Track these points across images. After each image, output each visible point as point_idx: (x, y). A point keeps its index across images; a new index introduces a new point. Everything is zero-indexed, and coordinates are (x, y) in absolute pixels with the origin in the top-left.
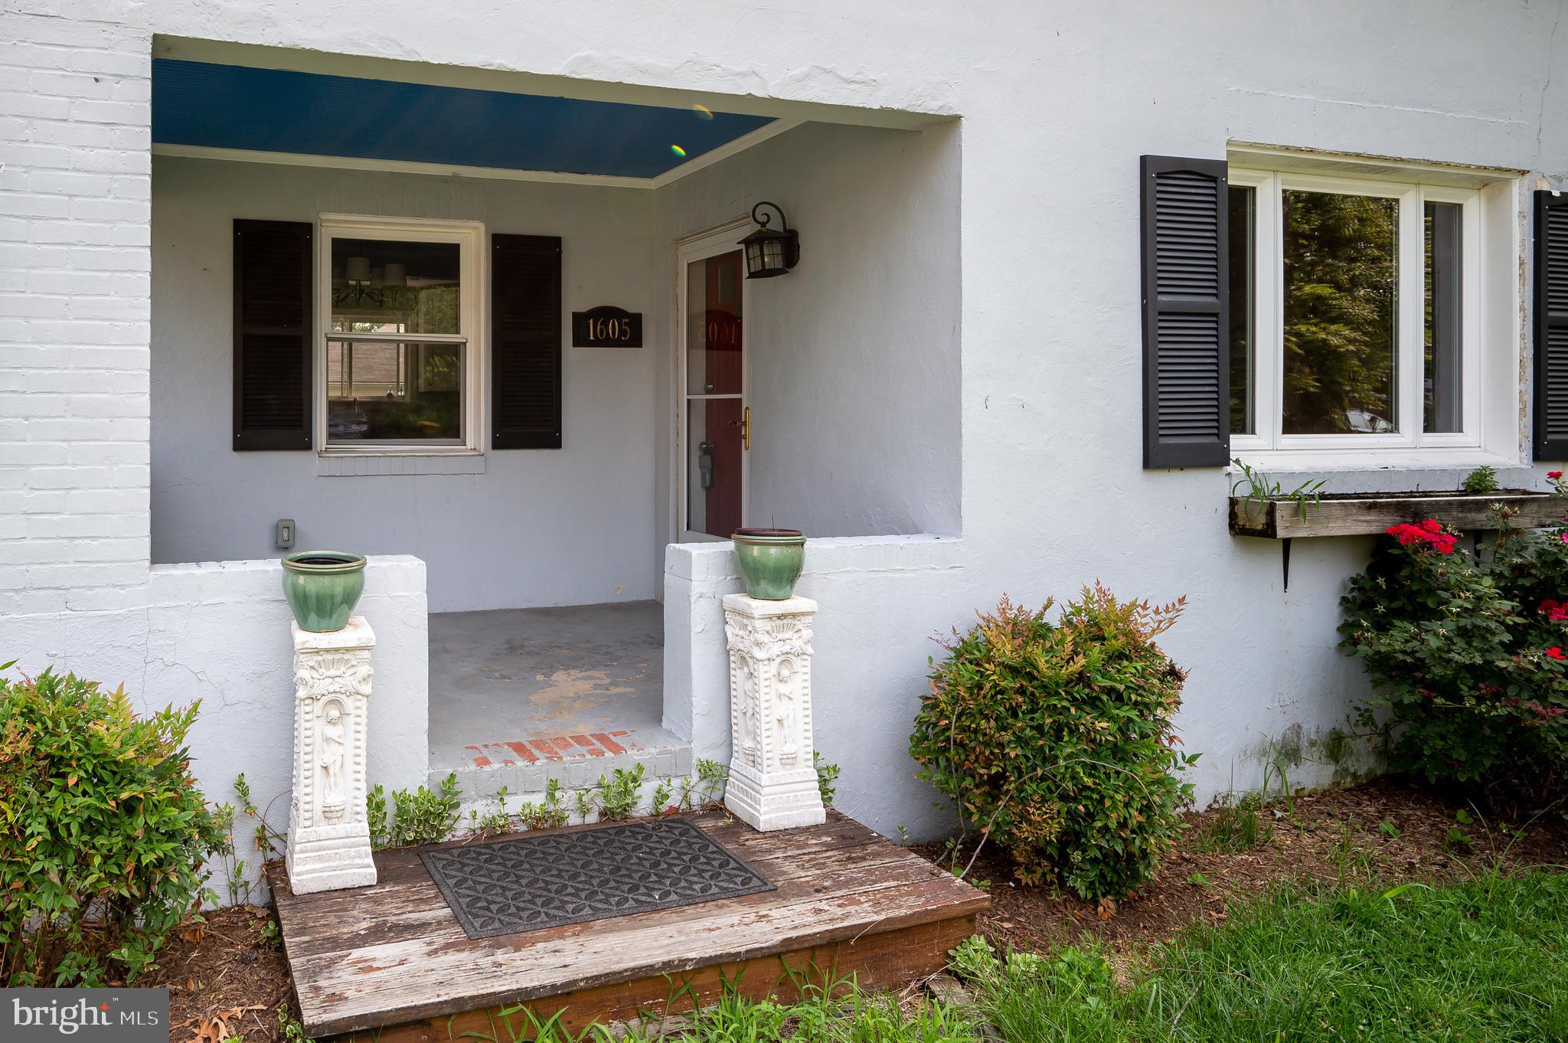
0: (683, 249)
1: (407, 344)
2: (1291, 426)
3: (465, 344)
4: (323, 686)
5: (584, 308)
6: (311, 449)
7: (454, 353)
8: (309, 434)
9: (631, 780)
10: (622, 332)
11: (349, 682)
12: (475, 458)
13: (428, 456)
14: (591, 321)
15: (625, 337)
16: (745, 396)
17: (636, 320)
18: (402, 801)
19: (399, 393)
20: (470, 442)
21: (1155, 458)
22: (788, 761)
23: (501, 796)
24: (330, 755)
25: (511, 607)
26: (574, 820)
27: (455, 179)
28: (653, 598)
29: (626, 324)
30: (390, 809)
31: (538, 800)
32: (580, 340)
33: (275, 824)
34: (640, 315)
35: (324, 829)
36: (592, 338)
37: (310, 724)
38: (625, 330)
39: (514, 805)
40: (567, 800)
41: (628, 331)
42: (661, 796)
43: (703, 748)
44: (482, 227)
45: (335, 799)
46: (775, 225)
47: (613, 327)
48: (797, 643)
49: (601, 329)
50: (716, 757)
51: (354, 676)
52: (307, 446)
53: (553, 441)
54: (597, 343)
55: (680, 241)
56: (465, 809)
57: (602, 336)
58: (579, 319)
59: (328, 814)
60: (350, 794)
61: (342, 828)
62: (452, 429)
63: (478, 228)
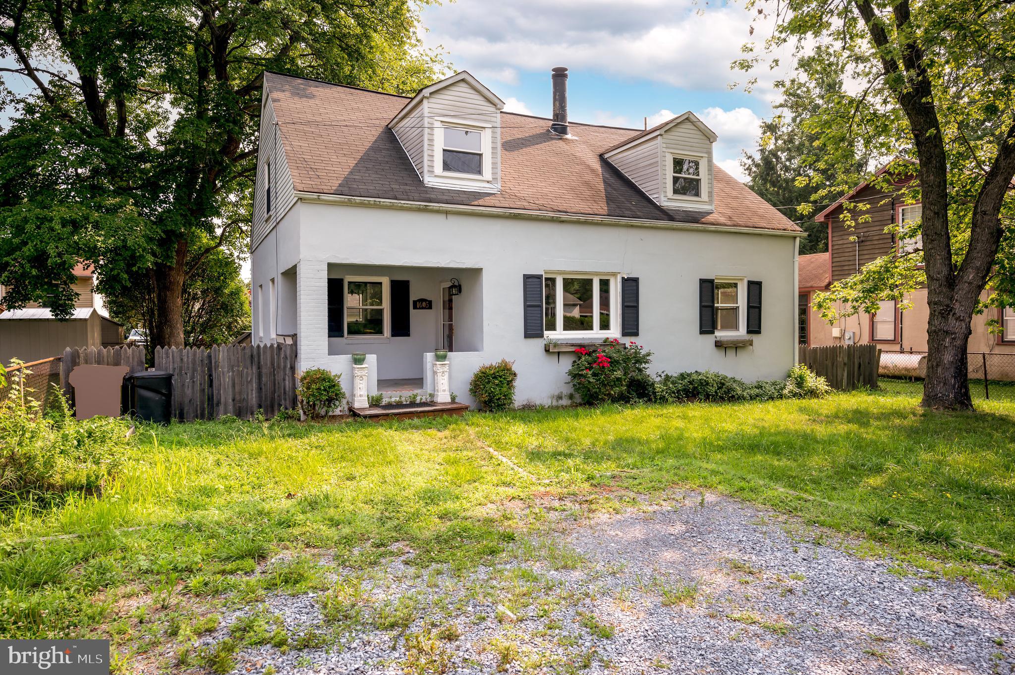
0: (442, 284)
1: (363, 309)
2: (565, 329)
3: (384, 309)
4: (359, 374)
5: (416, 299)
7: (380, 312)
8: (343, 333)
9: (415, 396)
10: (426, 305)
11: (364, 373)
12: (387, 339)
13: (374, 339)
14: (418, 302)
15: (427, 307)
16: (453, 323)
17: (430, 302)
18: (373, 397)
20: (385, 335)
21: (527, 336)
22: (444, 391)
23: (391, 398)
24: (361, 386)
26: (405, 403)
29: (428, 303)
30: (370, 399)
31: (398, 399)
32: (415, 307)
33: (350, 400)
35: (360, 398)
36: (418, 307)
37: (357, 381)
39: (393, 400)
40: (403, 399)
41: (428, 305)
42: (421, 399)
43: (429, 391)
44: (388, 278)
45: (361, 393)
46: (456, 284)
47: (424, 304)
48: (446, 370)
49: (421, 305)
50: (432, 392)
51: (364, 372)
52: (343, 336)
53: (408, 335)
54: (420, 308)
55: (441, 282)
56: (384, 400)
58: (415, 302)
59: (361, 396)
60: (364, 392)
61: (363, 398)
62: (380, 331)
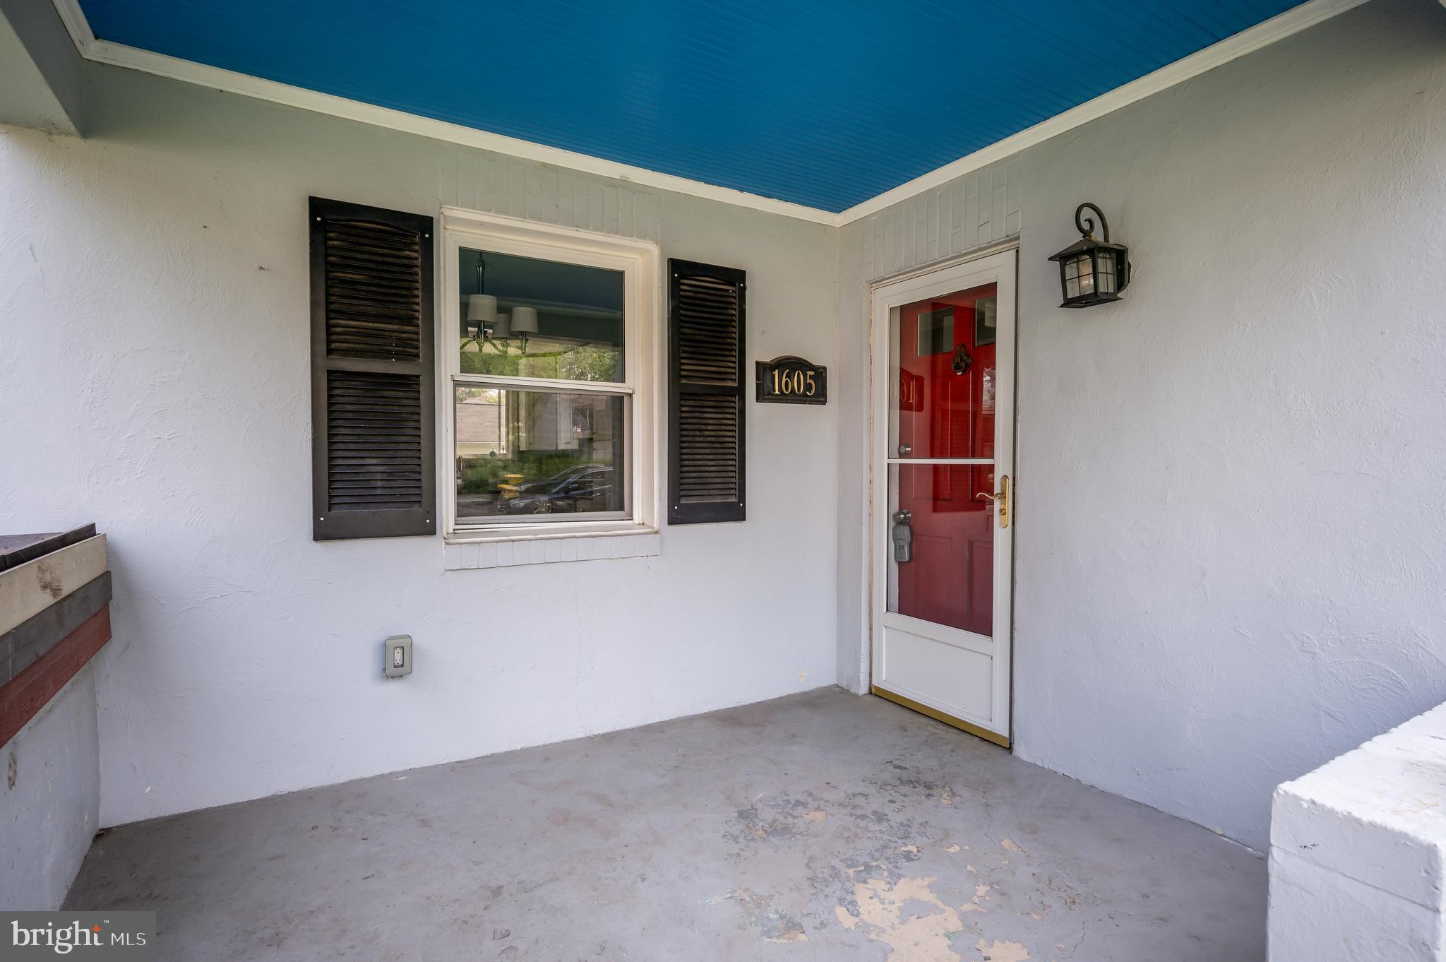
0: (881, 292)
3: (631, 395)
5: (768, 358)
6: (434, 533)
7: (617, 407)
8: (432, 511)
10: (808, 387)
12: (649, 536)
13: (592, 537)
14: (776, 372)
15: (810, 392)
16: (1001, 462)
17: (821, 374)
19: (502, 452)
20: (638, 517)
25: (691, 712)
27: (624, 184)
28: (835, 682)
29: (811, 377)
32: (764, 395)
34: (825, 369)
36: (777, 392)
38: (810, 384)
41: (813, 384)
44: (655, 250)
47: (798, 382)
49: (787, 382)
52: (429, 529)
53: (736, 512)
54: (783, 398)
55: (878, 282)
57: (787, 390)
58: (764, 369)
63: (648, 250)
